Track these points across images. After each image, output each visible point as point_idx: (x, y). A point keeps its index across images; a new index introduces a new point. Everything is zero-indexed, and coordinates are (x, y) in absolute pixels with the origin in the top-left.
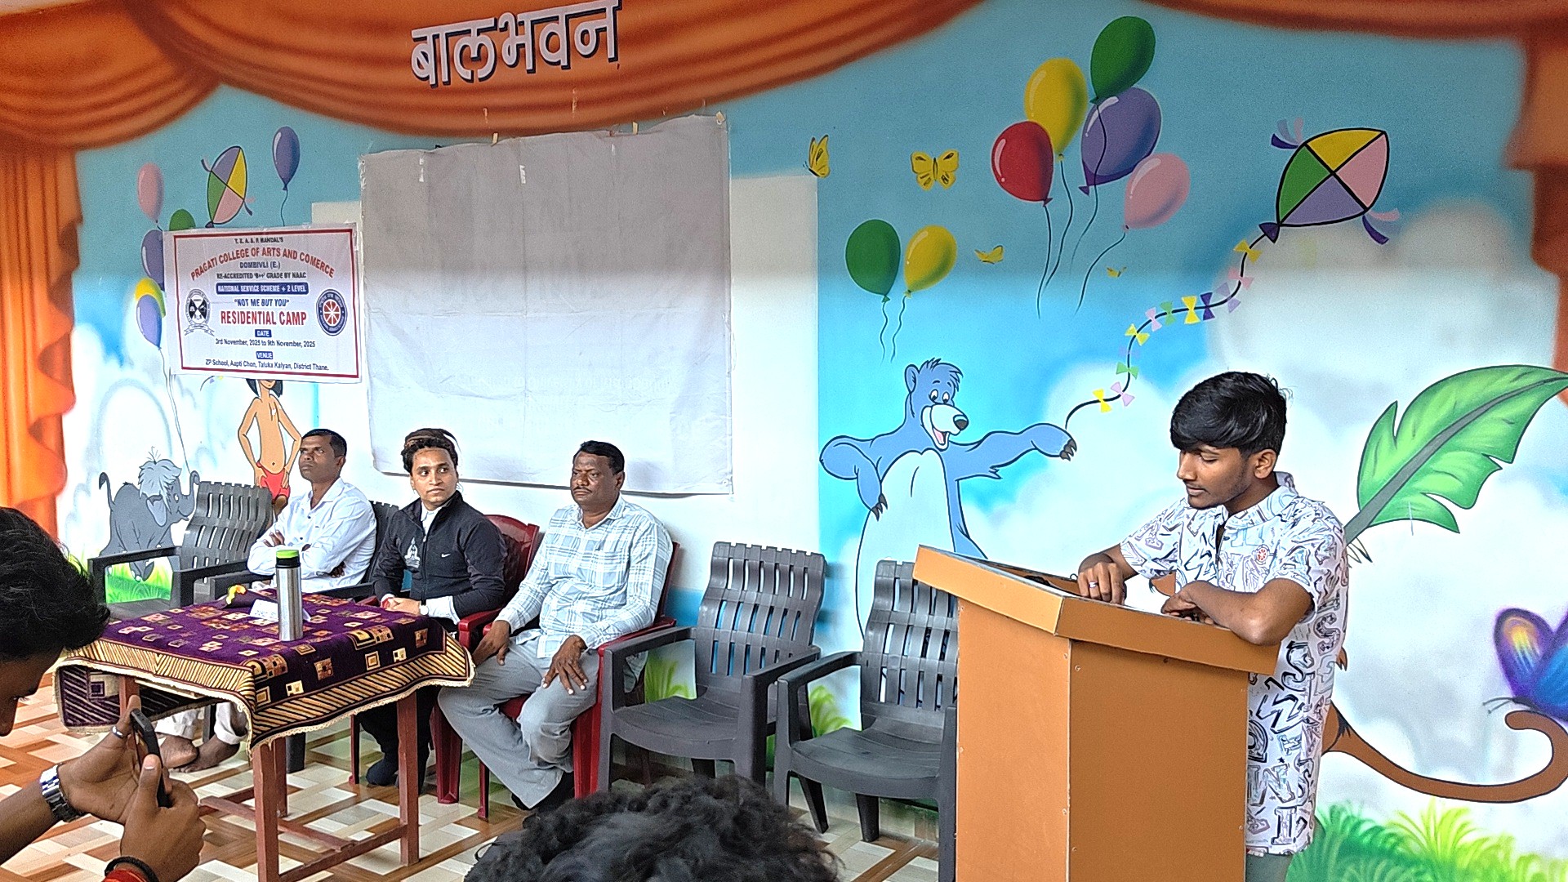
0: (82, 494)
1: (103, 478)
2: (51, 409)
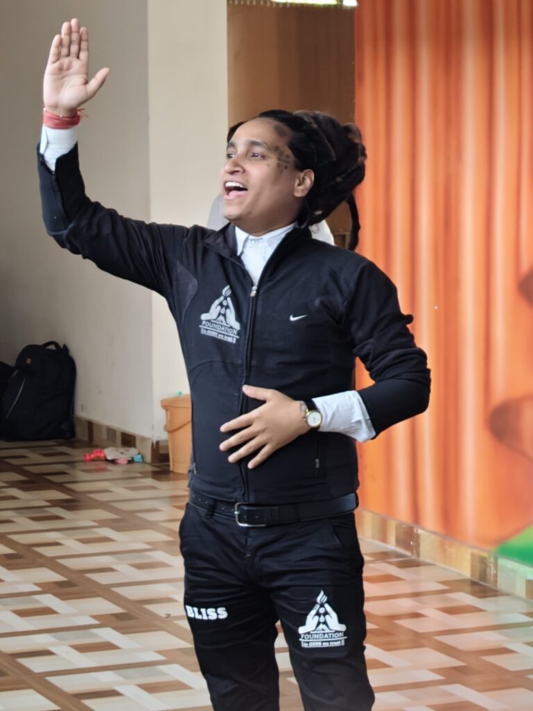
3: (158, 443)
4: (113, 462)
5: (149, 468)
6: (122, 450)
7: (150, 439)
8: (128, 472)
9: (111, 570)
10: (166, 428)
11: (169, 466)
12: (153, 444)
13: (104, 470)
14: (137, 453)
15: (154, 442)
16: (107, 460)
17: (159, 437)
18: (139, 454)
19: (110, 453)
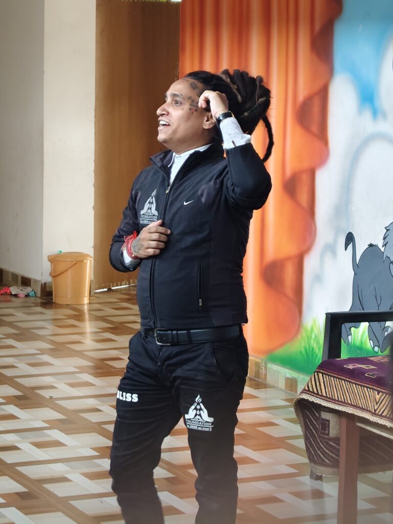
0: (328, 256)
1: (350, 239)
2: (306, 164)
3: (45, 283)
4: (16, 296)
5: (39, 301)
6: (21, 288)
7: (40, 281)
8: (25, 302)
9: (13, 367)
10: (50, 274)
11: (52, 299)
12: (42, 284)
13: (10, 301)
14: (32, 290)
15: (43, 284)
16: (11, 294)
17: (46, 280)
18: (33, 291)
19: (14, 290)
